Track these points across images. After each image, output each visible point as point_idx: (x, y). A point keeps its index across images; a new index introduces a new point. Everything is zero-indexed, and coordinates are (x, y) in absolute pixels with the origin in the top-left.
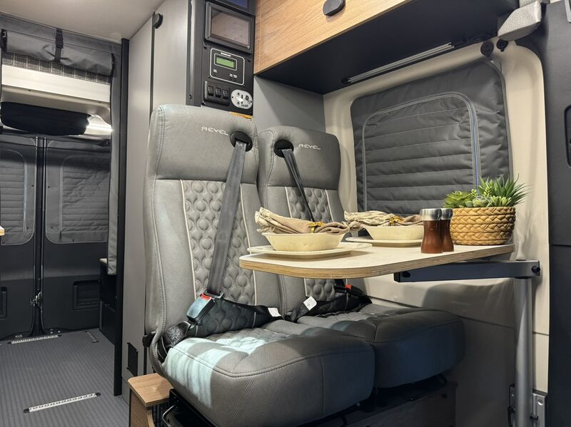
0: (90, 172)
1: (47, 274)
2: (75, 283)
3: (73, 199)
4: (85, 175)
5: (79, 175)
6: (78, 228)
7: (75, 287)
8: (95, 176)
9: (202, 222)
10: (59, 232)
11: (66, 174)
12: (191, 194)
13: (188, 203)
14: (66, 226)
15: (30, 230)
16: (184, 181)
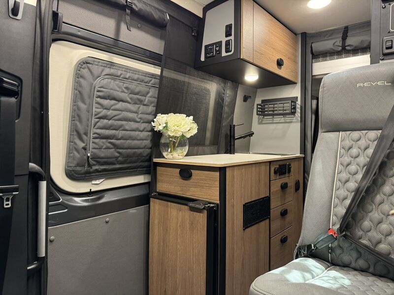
9: (353, 168)
12: (347, 143)
13: (343, 151)
16: (343, 132)
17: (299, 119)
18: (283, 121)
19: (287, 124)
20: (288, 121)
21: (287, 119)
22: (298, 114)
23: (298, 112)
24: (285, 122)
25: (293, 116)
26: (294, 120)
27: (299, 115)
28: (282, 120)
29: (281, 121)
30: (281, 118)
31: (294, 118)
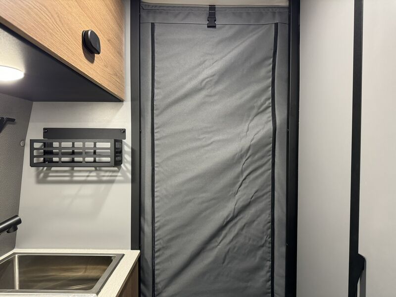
17: (129, 176)
18: (95, 179)
19: (103, 187)
20: (105, 178)
21: (102, 174)
22: (127, 166)
23: (128, 162)
24: (100, 182)
25: (116, 169)
26: (119, 176)
27: (129, 167)
28: (93, 176)
29: (89, 179)
30: (91, 171)
31: (119, 174)
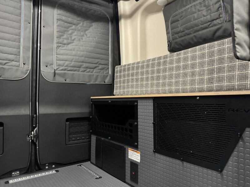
0: (79, 19)
1: (42, 110)
2: (68, 120)
3: (65, 41)
4: (75, 21)
5: (70, 20)
6: (69, 68)
7: (68, 123)
8: (83, 24)
10: (53, 71)
11: (59, 17)
14: (59, 65)
15: (26, 66)
